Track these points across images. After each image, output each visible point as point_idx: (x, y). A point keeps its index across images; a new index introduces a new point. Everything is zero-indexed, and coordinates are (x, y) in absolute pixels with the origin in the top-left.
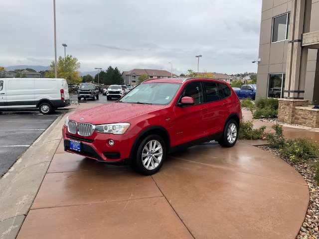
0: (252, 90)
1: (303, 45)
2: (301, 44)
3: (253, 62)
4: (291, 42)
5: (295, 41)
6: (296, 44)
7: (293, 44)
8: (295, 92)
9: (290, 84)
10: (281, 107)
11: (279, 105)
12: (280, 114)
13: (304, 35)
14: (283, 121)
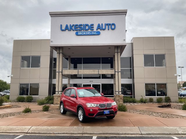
7: (59, 73)
8: (61, 91)
9: (59, 88)
10: (55, 98)
11: (54, 97)
12: (55, 102)
13: (63, 71)
14: (57, 104)
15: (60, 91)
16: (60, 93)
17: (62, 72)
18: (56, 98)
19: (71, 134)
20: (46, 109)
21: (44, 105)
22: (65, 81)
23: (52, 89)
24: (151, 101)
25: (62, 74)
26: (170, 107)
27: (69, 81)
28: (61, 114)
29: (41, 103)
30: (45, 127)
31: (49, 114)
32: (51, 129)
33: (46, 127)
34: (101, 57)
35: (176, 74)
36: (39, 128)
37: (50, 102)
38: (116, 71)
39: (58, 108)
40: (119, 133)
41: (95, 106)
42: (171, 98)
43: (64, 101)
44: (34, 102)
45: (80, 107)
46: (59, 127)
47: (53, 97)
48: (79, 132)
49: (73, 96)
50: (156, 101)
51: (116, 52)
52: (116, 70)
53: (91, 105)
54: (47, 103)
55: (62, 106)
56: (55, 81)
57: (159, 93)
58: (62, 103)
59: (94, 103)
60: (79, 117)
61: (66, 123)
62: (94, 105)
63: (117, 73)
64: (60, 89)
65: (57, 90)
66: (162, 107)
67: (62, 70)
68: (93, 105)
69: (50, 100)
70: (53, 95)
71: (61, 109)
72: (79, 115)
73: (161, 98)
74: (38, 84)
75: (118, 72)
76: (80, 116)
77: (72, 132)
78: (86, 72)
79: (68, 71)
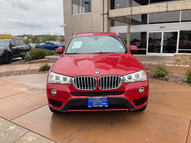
0: (53, 45)
1: (109, 17)
2: (108, 16)
3: (61, 26)
4: (102, 14)
5: (105, 14)
6: (106, 16)
17: (108, 14)
62: (65, 79)
67: (108, 11)
78: (144, 9)
79: (116, 11)
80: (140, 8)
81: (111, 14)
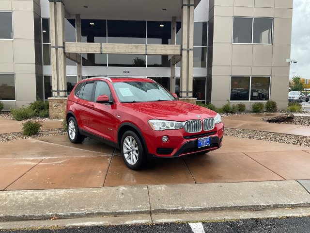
1: (66, 52)
2: (64, 50)
4: (54, 47)
5: (59, 47)
6: (61, 50)
7: (57, 49)
8: (65, 91)
9: (58, 85)
10: (52, 105)
11: (50, 103)
12: (52, 112)
13: (67, 44)
14: (57, 118)
15: (62, 91)
16: (62, 94)
17: (64, 48)
18: (54, 105)
19: (116, 214)
20: (32, 131)
21: (28, 120)
22: (72, 70)
23: (44, 86)
24: (241, 109)
25: (64, 53)
26: (291, 122)
27: (79, 71)
28: (69, 143)
29: (21, 116)
30: (29, 195)
31: (41, 143)
32: (48, 199)
33: (30, 192)
34: (147, 20)
35: (289, 58)
36: (5, 200)
37: (42, 112)
38: (183, 48)
39: (61, 126)
40: (257, 206)
41: (173, 128)
42: (277, 104)
43: (78, 112)
44: (7, 113)
45: (127, 129)
46: (71, 191)
47: (47, 103)
48: (140, 207)
49: (105, 99)
50: (251, 110)
51: (186, 5)
52: (185, 47)
53: (164, 125)
54: (36, 115)
55: (71, 125)
56: (48, 70)
57: (255, 94)
58: (73, 116)
59: (172, 117)
60: (126, 156)
61: (89, 173)
62: (172, 125)
63: (185, 53)
64: (63, 86)
65: (54, 87)
66: (278, 121)
67: (64, 44)
68: (168, 124)
69: (41, 108)
70: (46, 98)
71: (70, 132)
72: (125, 150)
73: (260, 105)
74: (12, 76)
75: (188, 51)
76: (129, 153)
77: (115, 208)
78: (118, 48)
79: (78, 45)
80: (113, 46)
81: (69, 48)
